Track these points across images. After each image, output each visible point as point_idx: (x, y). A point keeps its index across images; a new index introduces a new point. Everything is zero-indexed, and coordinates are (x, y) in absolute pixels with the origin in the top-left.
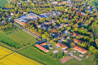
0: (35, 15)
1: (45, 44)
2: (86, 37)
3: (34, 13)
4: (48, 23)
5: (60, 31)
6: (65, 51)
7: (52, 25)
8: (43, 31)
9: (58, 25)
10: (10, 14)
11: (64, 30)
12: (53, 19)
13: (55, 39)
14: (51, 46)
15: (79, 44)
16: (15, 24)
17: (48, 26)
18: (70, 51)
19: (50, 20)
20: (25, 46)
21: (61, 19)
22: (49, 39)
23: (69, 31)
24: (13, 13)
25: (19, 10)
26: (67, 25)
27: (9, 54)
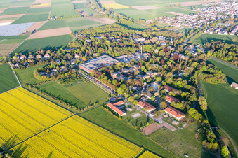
0: (110, 58)
1: (121, 103)
2: (184, 94)
3: (108, 54)
4: (128, 71)
5: (145, 83)
6: (151, 116)
7: (133, 73)
8: (120, 83)
9: (143, 73)
10: (74, 56)
11: (152, 82)
12: (135, 64)
13: (136, 96)
14: (130, 107)
15: (173, 104)
16: (79, 71)
17: (128, 76)
18: (158, 115)
19: (132, 66)
20: (91, 105)
21: (147, 64)
22: (128, 95)
23: (159, 83)
24: (78, 54)
25: (87, 51)
26: (156, 74)
27: (67, 117)
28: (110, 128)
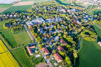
0: (42, 19)
1: (34, 47)
2: (68, 46)
4: (47, 28)
6: (45, 57)
7: (49, 30)
8: (39, 35)
11: (56, 36)
12: (53, 24)
13: (43, 44)
14: (37, 50)
15: (60, 51)
16: (25, 25)
19: (50, 25)
20: (19, 46)
23: (59, 37)
24: (29, 16)
25: (34, 14)
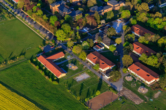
1: (60, 56)
2: (162, 41)
5: (103, 22)
6: (106, 78)
7: (86, 3)
8: (62, 21)
9: (102, 4)
11: (115, 19)
13: (85, 44)
15: (143, 57)
18: (116, 77)
22: (72, 43)
23: (126, 20)
26: (123, 4)
28: (37, 99)
